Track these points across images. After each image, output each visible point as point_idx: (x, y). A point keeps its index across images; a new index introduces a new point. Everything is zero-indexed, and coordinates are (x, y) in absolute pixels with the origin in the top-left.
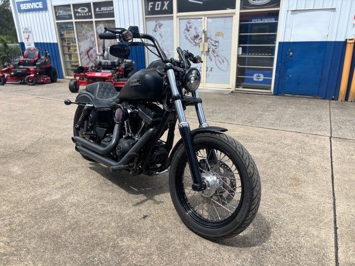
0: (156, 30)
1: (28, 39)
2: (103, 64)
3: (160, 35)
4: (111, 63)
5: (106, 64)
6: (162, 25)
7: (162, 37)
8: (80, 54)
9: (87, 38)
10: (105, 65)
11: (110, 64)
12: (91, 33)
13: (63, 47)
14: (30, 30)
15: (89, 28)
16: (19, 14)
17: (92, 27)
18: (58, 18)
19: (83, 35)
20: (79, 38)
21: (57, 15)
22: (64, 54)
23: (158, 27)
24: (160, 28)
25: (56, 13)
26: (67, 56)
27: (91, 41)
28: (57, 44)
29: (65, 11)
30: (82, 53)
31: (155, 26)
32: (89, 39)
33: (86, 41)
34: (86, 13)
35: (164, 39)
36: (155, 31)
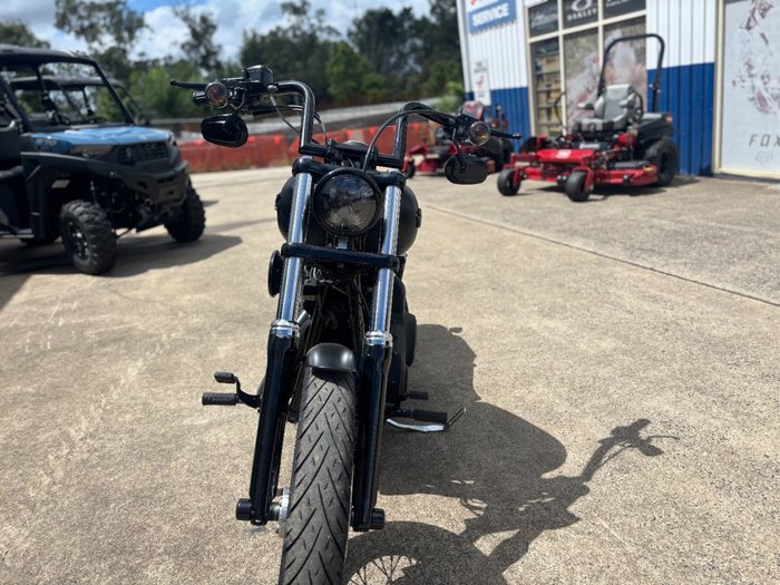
0: (752, 24)
1: (480, 83)
2: (584, 128)
3: (763, 36)
4: (604, 125)
5: (592, 127)
6: (771, 6)
7: (767, 42)
8: (567, 107)
9: (583, 69)
10: (588, 132)
11: (599, 128)
12: (592, 56)
13: (537, 93)
14: (484, 65)
15: (590, 45)
16: (469, 35)
17: (596, 42)
18: (534, 32)
19: (577, 63)
20: (568, 71)
21: (534, 25)
22: (538, 110)
23: (757, 15)
24: (763, 16)
25: (530, 21)
26: (544, 112)
27: (591, 73)
28: (526, 89)
29: (547, 14)
30: (572, 103)
31: (749, 15)
32: (587, 71)
33: (581, 75)
34: (586, 10)
35: (772, 46)
36: (749, 28)
